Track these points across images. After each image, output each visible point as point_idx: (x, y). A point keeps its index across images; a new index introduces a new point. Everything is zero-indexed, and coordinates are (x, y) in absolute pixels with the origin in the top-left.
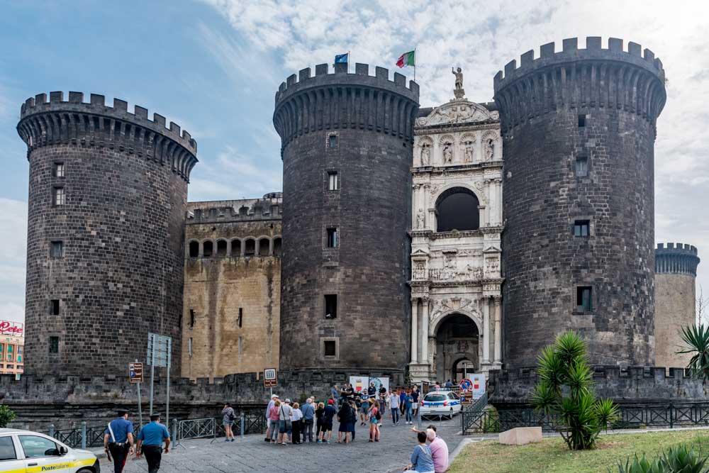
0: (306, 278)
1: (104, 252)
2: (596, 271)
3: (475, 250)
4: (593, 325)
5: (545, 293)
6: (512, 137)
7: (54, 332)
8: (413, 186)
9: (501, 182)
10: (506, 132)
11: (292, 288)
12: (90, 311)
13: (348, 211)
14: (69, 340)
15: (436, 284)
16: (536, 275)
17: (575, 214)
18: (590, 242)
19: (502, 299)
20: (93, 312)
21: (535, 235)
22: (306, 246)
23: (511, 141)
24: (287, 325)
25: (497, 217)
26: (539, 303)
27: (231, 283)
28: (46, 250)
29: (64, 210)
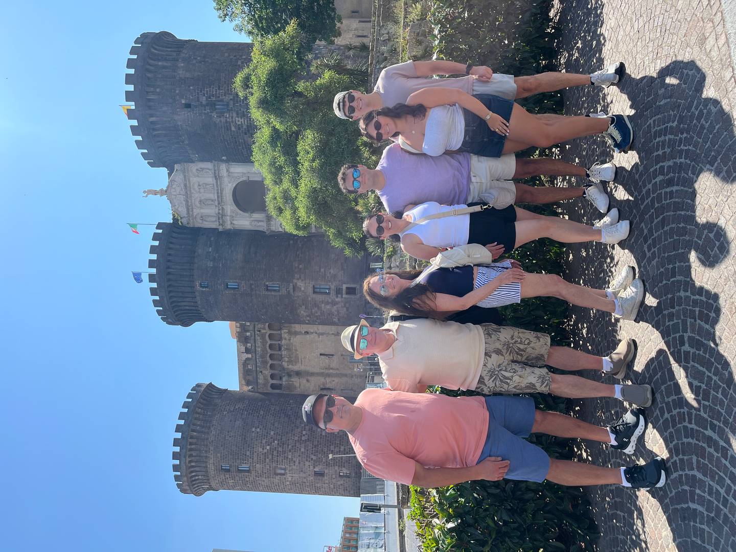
0: (301, 307)
1: (281, 442)
7: (336, 474)
8: (232, 228)
10: (192, 159)
11: (308, 316)
13: (254, 276)
22: (278, 305)
24: (334, 320)
27: (301, 361)
28: (280, 478)
29: (253, 466)
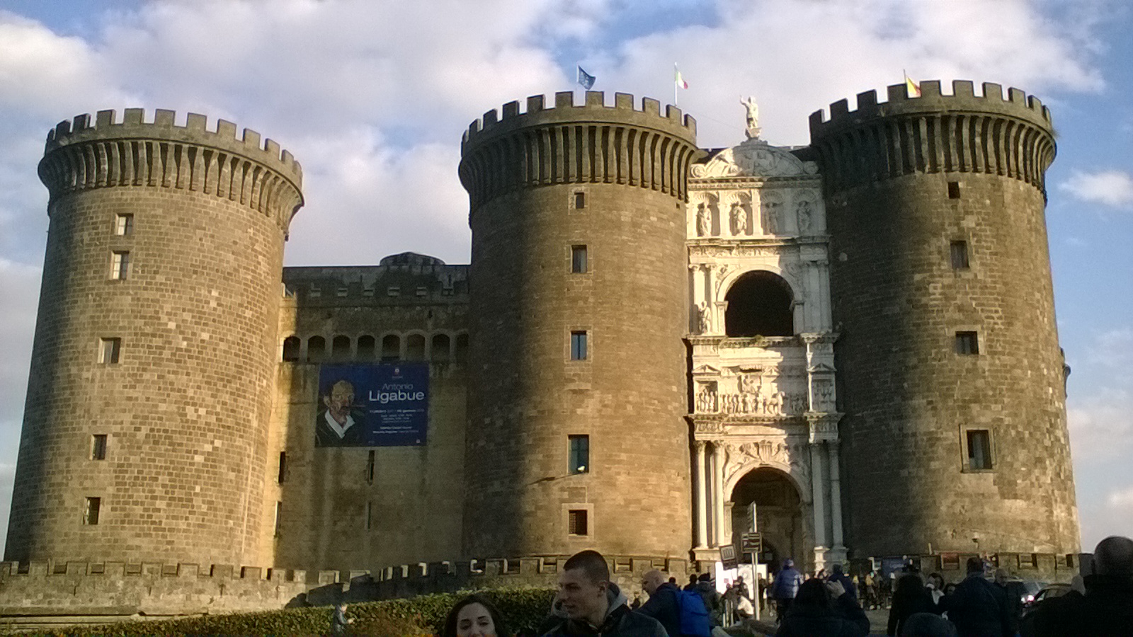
0: (535, 407)
1: (184, 356)
2: (993, 406)
3: (791, 368)
4: (995, 489)
5: (918, 438)
6: (845, 203)
7: (95, 488)
8: (690, 266)
9: (826, 266)
12: (157, 455)
13: (605, 306)
14: (118, 503)
15: (733, 419)
16: (900, 411)
17: (955, 322)
18: (980, 363)
19: (840, 447)
20: (160, 455)
21: (894, 350)
22: (535, 357)
23: (844, 208)
25: (824, 318)
26: (908, 454)
28: (91, 352)
29: (127, 288)
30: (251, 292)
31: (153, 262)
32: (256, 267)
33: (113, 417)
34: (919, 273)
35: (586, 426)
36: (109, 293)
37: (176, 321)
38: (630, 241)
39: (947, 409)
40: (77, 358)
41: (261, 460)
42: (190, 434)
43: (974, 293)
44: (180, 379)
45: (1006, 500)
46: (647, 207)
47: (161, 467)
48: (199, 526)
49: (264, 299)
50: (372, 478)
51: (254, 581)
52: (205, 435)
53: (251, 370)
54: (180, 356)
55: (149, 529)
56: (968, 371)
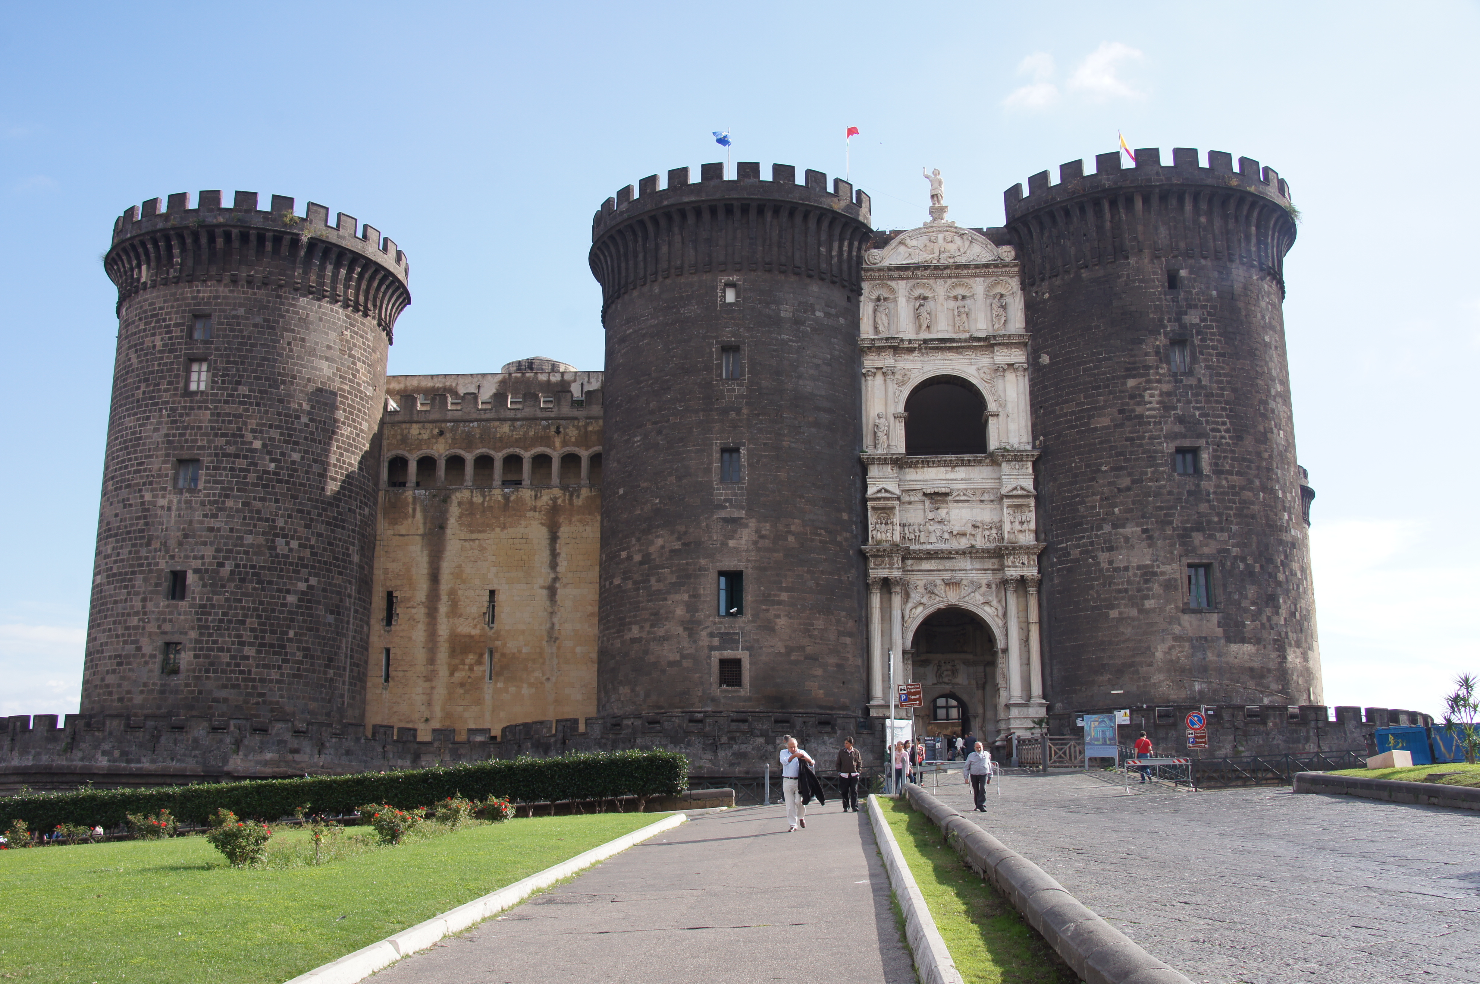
0: (679, 539)
1: (272, 480)
2: (1218, 535)
3: (984, 491)
4: (1219, 631)
5: (1131, 573)
6: (1047, 296)
7: (173, 633)
8: (864, 371)
9: (1025, 370)
10: (1033, 285)
12: (244, 594)
13: (761, 417)
14: (201, 649)
15: (915, 552)
16: (1110, 541)
17: (1174, 436)
18: (1204, 484)
19: (1040, 583)
20: (247, 594)
21: (1104, 469)
22: (679, 478)
23: (1045, 301)
25: (1023, 432)
26: (1119, 591)
27: (473, 540)
28: (167, 475)
29: (206, 401)
30: (349, 406)
31: (234, 371)
32: (354, 376)
33: (193, 550)
34: (1134, 377)
35: (739, 561)
36: (185, 408)
37: (262, 439)
38: (791, 341)
39: (1165, 539)
40: (151, 483)
41: (364, 601)
42: (281, 570)
43: (1197, 402)
44: (268, 507)
45: (1232, 645)
46: (811, 300)
47: (249, 608)
48: (295, 676)
49: (365, 413)
50: (493, 622)
51: (357, 740)
52: (298, 572)
53: (350, 497)
54: (268, 479)
55: (237, 679)
56: (1190, 493)
